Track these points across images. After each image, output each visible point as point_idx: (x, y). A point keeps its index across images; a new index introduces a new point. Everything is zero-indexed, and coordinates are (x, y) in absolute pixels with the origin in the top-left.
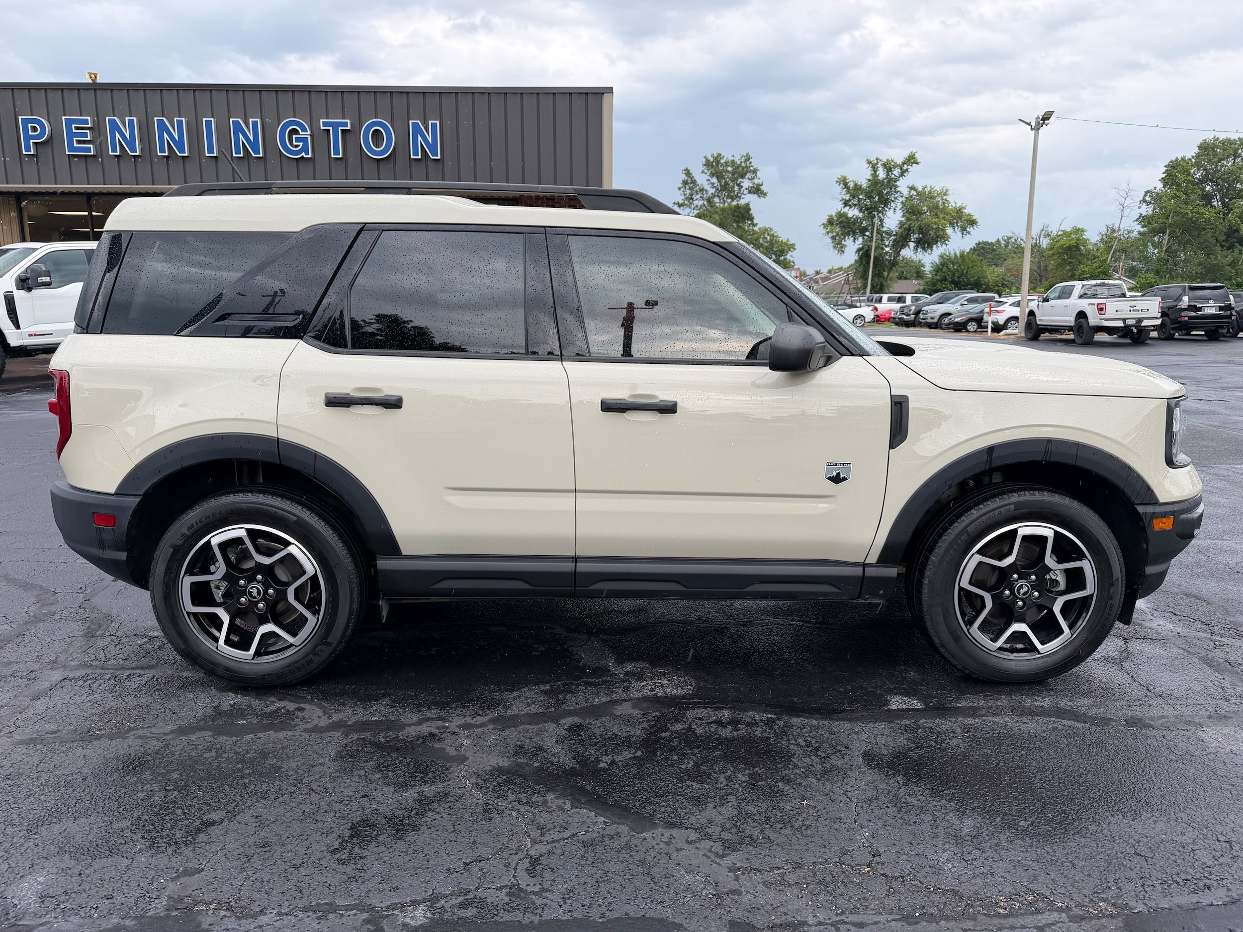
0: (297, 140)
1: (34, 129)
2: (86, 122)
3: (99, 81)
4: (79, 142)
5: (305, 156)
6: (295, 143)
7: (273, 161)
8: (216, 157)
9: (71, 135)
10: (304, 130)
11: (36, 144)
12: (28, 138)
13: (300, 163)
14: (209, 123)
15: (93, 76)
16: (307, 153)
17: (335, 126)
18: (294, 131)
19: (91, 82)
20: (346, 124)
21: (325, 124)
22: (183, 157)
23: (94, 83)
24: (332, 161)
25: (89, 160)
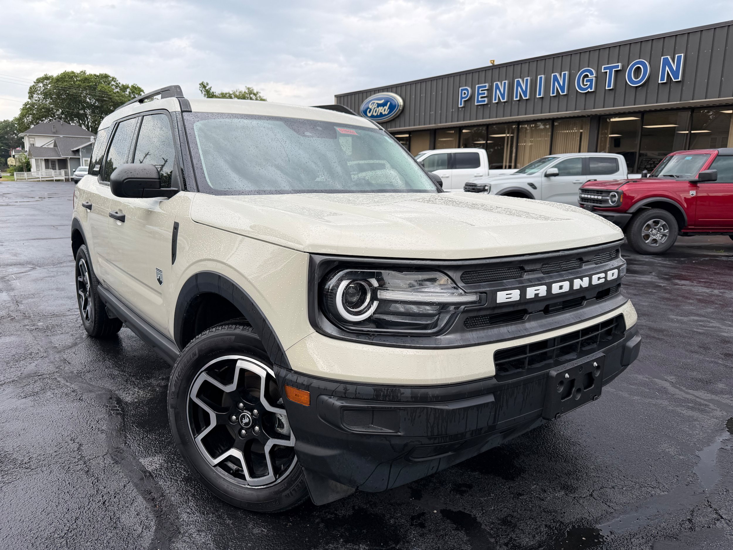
0: (587, 81)
1: (465, 93)
2: (485, 86)
3: (496, 63)
4: (482, 97)
5: (590, 91)
6: (585, 83)
7: (573, 96)
8: (542, 98)
9: (479, 94)
10: (592, 74)
11: (465, 101)
12: (462, 98)
13: (588, 95)
14: (541, 78)
15: (492, 62)
16: (591, 89)
17: (611, 68)
18: (587, 76)
19: (491, 65)
20: (618, 66)
21: (605, 69)
22: (527, 99)
23: (494, 66)
24: (606, 91)
25: (485, 106)
